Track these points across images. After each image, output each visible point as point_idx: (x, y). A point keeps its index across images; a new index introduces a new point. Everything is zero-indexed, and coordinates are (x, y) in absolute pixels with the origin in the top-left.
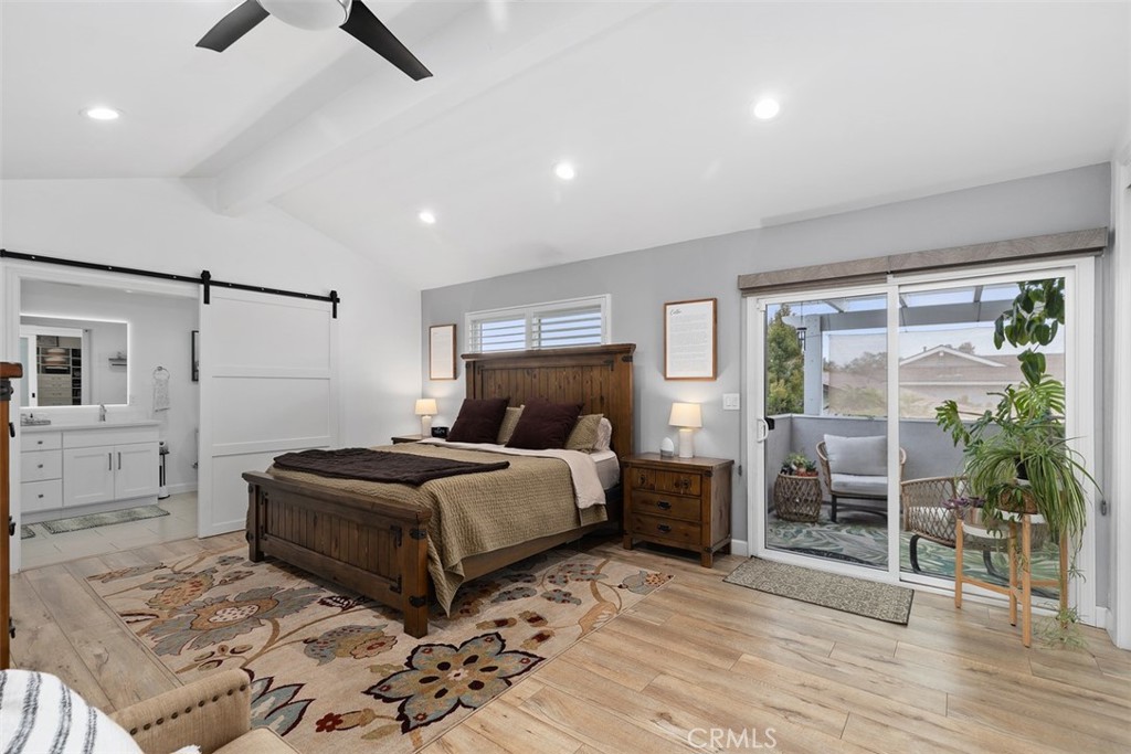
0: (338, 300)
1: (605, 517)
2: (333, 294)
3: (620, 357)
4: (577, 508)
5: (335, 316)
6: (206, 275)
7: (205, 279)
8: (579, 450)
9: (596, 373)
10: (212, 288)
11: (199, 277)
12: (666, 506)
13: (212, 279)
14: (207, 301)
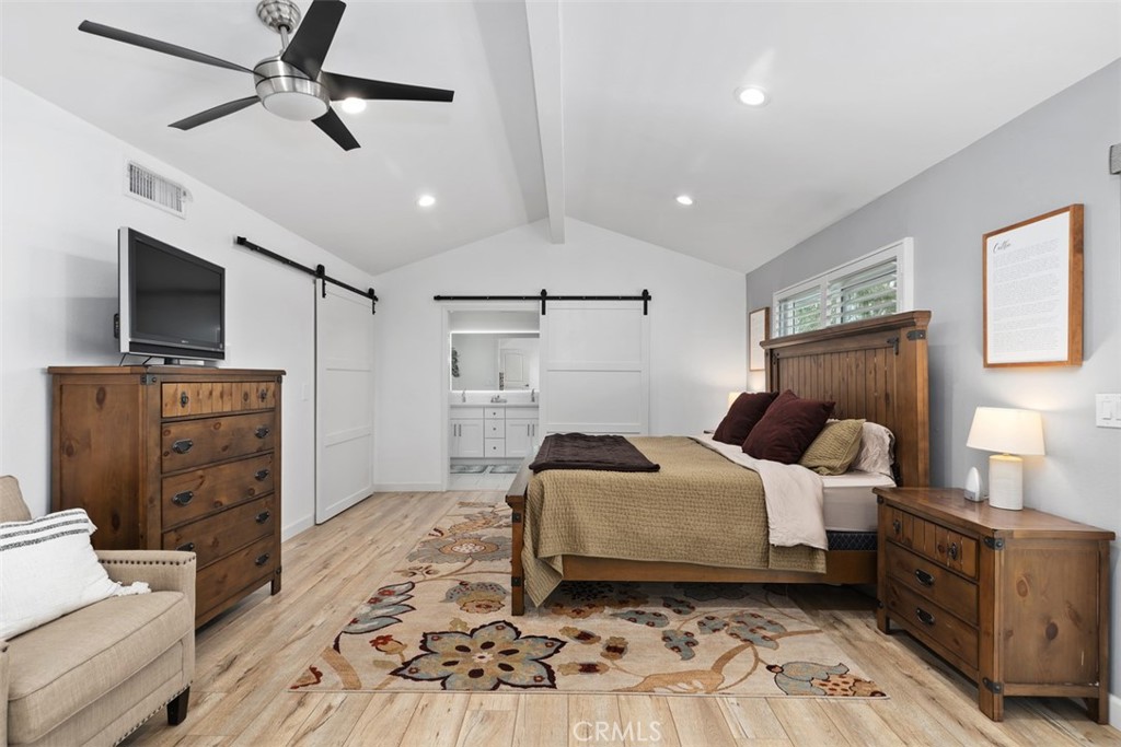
0: (650, 298)
1: (821, 566)
2: (645, 292)
3: (904, 333)
4: (768, 544)
5: (646, 313)
6: (544, 292)
7: (544, 297)
8: (811, 468)
9: (879, 359)
10: (547, 302)
11: (539, 295)
12: (924, 577)
13: (548, 295)
14: (544, 313)
